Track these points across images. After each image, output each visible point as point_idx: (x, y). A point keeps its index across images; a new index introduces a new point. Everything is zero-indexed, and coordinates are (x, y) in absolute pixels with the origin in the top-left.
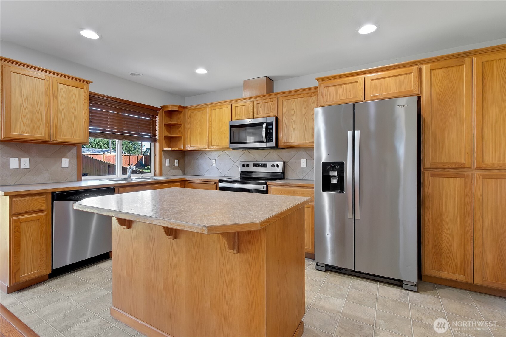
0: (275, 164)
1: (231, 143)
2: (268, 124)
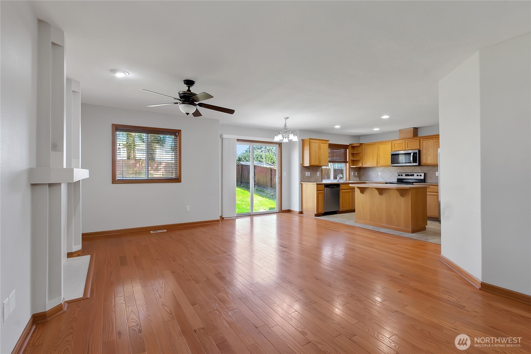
0: (419, 174)
1: (392, 163)
2: (414, 154)
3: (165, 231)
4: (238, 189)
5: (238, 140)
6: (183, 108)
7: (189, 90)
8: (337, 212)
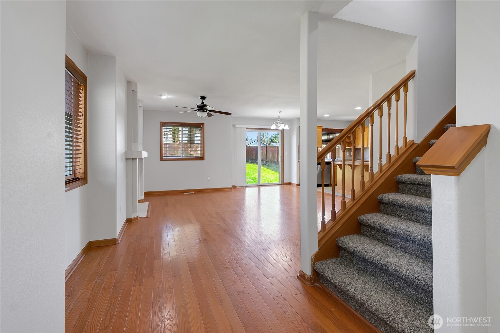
3: (194, 193)
4: (247, 164)
5: (247, 128)
6: (199, 114)
7: (203, 103)
8: (329, 185)
